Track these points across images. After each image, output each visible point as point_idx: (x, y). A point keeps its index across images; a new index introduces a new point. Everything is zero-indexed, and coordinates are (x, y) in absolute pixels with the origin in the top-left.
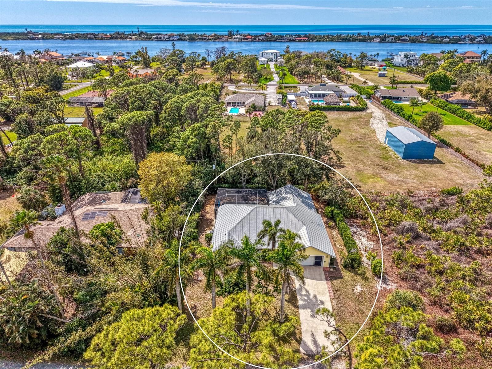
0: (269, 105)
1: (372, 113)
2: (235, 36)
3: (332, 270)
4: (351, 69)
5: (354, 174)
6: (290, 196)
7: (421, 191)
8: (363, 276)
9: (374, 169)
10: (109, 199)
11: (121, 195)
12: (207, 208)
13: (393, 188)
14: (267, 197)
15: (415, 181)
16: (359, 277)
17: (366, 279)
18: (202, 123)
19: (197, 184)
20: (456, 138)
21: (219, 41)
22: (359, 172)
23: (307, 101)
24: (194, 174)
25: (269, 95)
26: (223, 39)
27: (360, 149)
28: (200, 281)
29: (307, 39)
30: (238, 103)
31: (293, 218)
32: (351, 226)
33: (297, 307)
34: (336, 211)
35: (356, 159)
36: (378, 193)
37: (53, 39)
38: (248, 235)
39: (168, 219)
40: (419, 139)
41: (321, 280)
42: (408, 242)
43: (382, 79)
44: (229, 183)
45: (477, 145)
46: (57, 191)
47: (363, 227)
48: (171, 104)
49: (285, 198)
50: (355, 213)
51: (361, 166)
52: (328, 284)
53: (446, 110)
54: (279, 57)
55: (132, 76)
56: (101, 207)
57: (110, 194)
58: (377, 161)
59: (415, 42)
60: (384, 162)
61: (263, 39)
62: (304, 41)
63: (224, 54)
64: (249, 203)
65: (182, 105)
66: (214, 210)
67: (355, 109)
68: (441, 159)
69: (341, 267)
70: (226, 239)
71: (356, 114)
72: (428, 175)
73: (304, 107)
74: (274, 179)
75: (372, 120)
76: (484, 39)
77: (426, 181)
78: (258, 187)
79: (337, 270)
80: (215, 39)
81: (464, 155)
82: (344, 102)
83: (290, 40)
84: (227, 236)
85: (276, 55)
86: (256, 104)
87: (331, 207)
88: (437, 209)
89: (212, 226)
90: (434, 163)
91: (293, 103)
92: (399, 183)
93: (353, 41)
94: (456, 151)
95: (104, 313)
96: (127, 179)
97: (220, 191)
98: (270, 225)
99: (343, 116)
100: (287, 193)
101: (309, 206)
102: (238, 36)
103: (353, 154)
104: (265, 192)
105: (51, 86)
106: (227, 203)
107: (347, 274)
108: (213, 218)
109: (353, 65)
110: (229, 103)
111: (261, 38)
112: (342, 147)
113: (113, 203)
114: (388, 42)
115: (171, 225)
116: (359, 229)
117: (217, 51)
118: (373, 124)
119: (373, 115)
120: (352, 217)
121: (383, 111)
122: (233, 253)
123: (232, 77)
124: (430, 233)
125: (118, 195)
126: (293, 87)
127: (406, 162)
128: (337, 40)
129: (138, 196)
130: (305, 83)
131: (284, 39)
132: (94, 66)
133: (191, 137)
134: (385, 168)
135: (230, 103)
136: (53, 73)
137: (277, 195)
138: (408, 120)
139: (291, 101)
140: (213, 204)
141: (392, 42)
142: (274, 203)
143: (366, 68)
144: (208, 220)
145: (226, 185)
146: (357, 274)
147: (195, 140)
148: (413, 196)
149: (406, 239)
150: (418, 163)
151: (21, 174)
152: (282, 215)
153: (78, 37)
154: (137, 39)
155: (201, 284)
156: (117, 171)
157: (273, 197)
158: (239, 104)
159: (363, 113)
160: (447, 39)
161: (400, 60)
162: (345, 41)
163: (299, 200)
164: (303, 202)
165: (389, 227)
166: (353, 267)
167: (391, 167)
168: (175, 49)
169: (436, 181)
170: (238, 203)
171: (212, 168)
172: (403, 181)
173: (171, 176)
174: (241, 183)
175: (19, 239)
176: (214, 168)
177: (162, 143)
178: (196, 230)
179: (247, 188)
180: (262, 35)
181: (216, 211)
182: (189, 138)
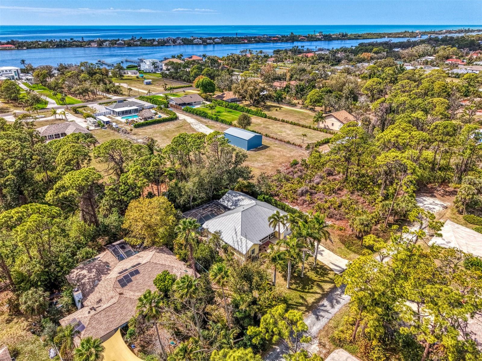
0: (88, 130)
1: (185, 120)
10: (107, 263)
23: (118, 119)
29: (13, 47)
30: (55, 135)
34: (266, 197)
40: (253, 135)
49: (238, 200)
59: (130, 46)
62: (10, 49)
67: (170, 119)
68: (265, 144)
75: (193, 126)
76: (182, 41)
85: (17, 72)
90: (265, 148)
91: (114, 124)
93: (69, 47)
100: (235, 196)
113: (115, 264)
114: (106, 46)
119: (188, 122)
124: (314, 189)
125: (107, 256)
128: (51, 47)
129: (128, 248)
135: (46, 137)
139: (107, 122)
142: (233, 207)
143: (125, 77)
150: (258, 151)
159: (180, 122)
160: (156, 42)
161: (147, 67)
162: (61, 47)
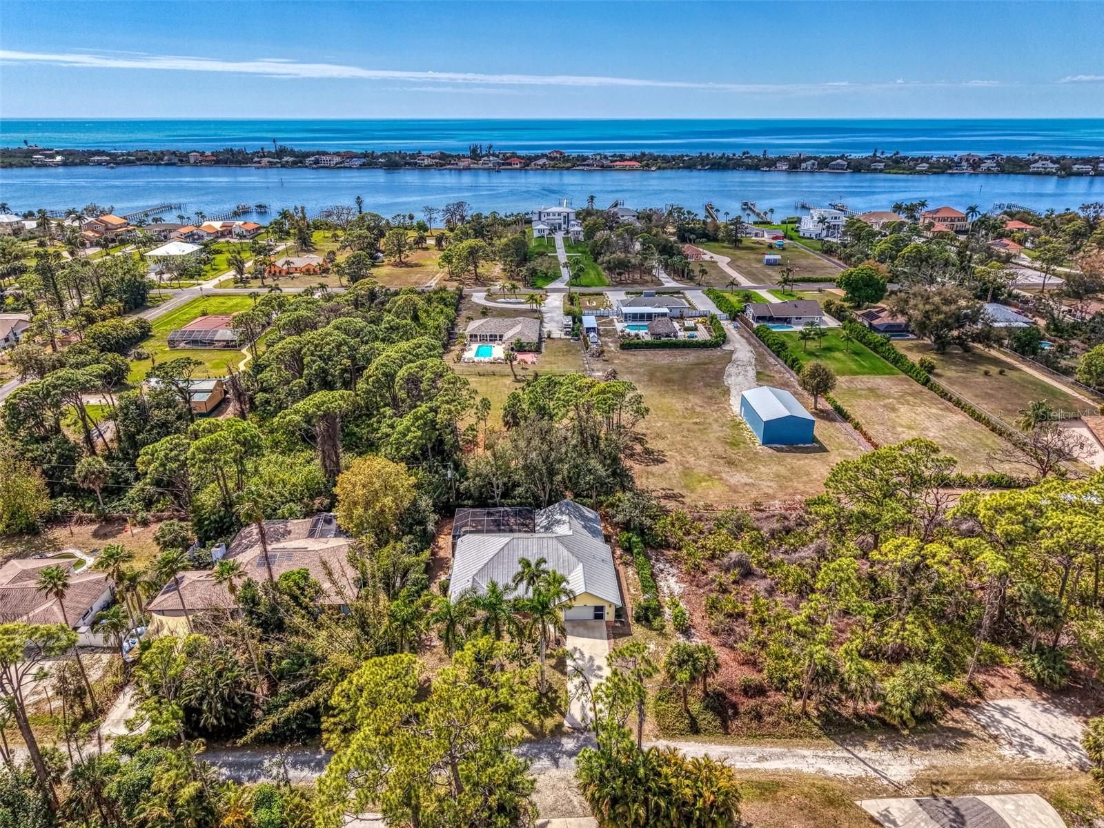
0: (549, 337)
1: (732, 352)
2: (486, 158)
3: (618, 624)
4: (716, 244)
5: (677, 475)
6: (565, 518)
7: (777, 502)
8: (661, 631)
9: (712, 463)
10: (289, 532)
11: (306, 524)
12: (440, 540)
13: (735, 497)
14: (533, 519)
15: (772, 484)
16: (654, 633)
17: (664, 635)
18: (428, 405)
19: (424, 504)
20: (864, 401)
21: (451, 170)
22: (687, 471)
23: (619, 326)
24: (418, 486)
25: (549, 315)
26: (460, 164)
27: (696, 427)
28: (434, 647)
29: (637, 164)
30: (491, 336)
31: (566, 553)
32: (657, 560)
33: (564, 674)
34: (634, 539)
35: (686, 446)
36: (708, 507)
37: (86, 164)
38: (495, 580)
39: (386, 562)
40: (786, 413)
41: (601, 638)
42: (735, 582)
43: (770, 272)
44: (473, 499)
45: (893, 415)
46: (206, 522)
47: (675, 561)
48: (377, 369)
49: (558, 522)
50: (666, 541)
51: (691, 460)
52: (609, 644)
53: (864, 344)
54: (573, 222)
55: (280, 272)
56: (280, 545)
57: (289, 524)
58: (720, 449)
59: (859, 171)
60: (732, 453)
61: (544, 164)
62: (632, 169)
63: (461, 216)
64: (504, 531)
65: (396, 372)
66: (450, 544)
67: (704, 345)
68: (825, 443)
69: (631, 620)
70: (469, 585)
71: (704, 354)
72: (795, 473)
73: (612, 342)
74: (544, 490)
75: (731, 369)
76: (998, 164)
77: (791, 483)
78: (520, 504)
79: (626, 625)
80: (442, 165)
81: (865, 435)
82: (687, 329)
83: (602, 166)
84: (470, 582)
85: (567, 218)
86: (524, 340)
87: (628, 532)
88: (788, 531)
89: (448, 568)
90: (815, 450)
91: (592, 334)
92: (747, 488)
93: (734, 168)
94: (855, 428)
95: (319, 683)
96: (312, 498)
97: (459, 514)
98: (528, 565)
99: (679, 360)
100: (562, 513)
101: (594, 533)
102: (491, 158)
103: (684, 437)
104: (530, 512)
105: (126, 302)
106: (471, 532)
107: (638, 630)
108: (450, 556)
109: (721, 235)
110: (473, 337)
111: (541, 162)
112: (667, 424)
113: (296, 539)
114: (805, 171)
115: (391, 569)
116: (668, 565)
117: (448, 210)
118: (730, 375)
119: (734, 357)
120: (661, 546)
121: (755, 347)
122: (477, 603)
123: (480, 270)
124: (766, 568)
125: (299, 525)
126: (597, 294)
127: (767, 450)
128: (700, 167)
129: (333, 527)
130: (620, 283)
131: (588, 165)
132: (201, 251)
133: (413, 429)
134: (731, 463)
135: (476, 336)
136: (128, 277)
137: (548, 517)
138: (792, 367)
139: (589, 330)
140: (449, 534)
141: (812, 172)
142: (542, 530)
143: (746, 243)
144: (442, 559)
145: (470, 502)
146: (652, 629)
147: (419, 433)
148: (762, 511)
149: (732, 578)
150: (787, 451)
151: (132, 493)
152: (550, 550)
153: (141, 160)
154: (272, 165)
155: (435, 650)
156: (294, 485)
157: (541, 520)
158: (493, 338)
159: (718, 352)
160: (925, 165)
161: (811, 226)
162: (718, 169)
163: (578, 524)
164: (585, 527)
165: (712, 561)
166: (647, 620)
167: (740, 460)
168: (364, 212)
169: (805, 483)
170: (489, 531)
171: (446, 475)
172: (753, 485)
173: (386, 495)
174: (492, 497)
175: (170, 599)
176: (449, 476)
177: (357, 426)
178: (425, 576)
179: (502, 505)
180: (544, 156)
181: (454, 545)
182: (409, 430)
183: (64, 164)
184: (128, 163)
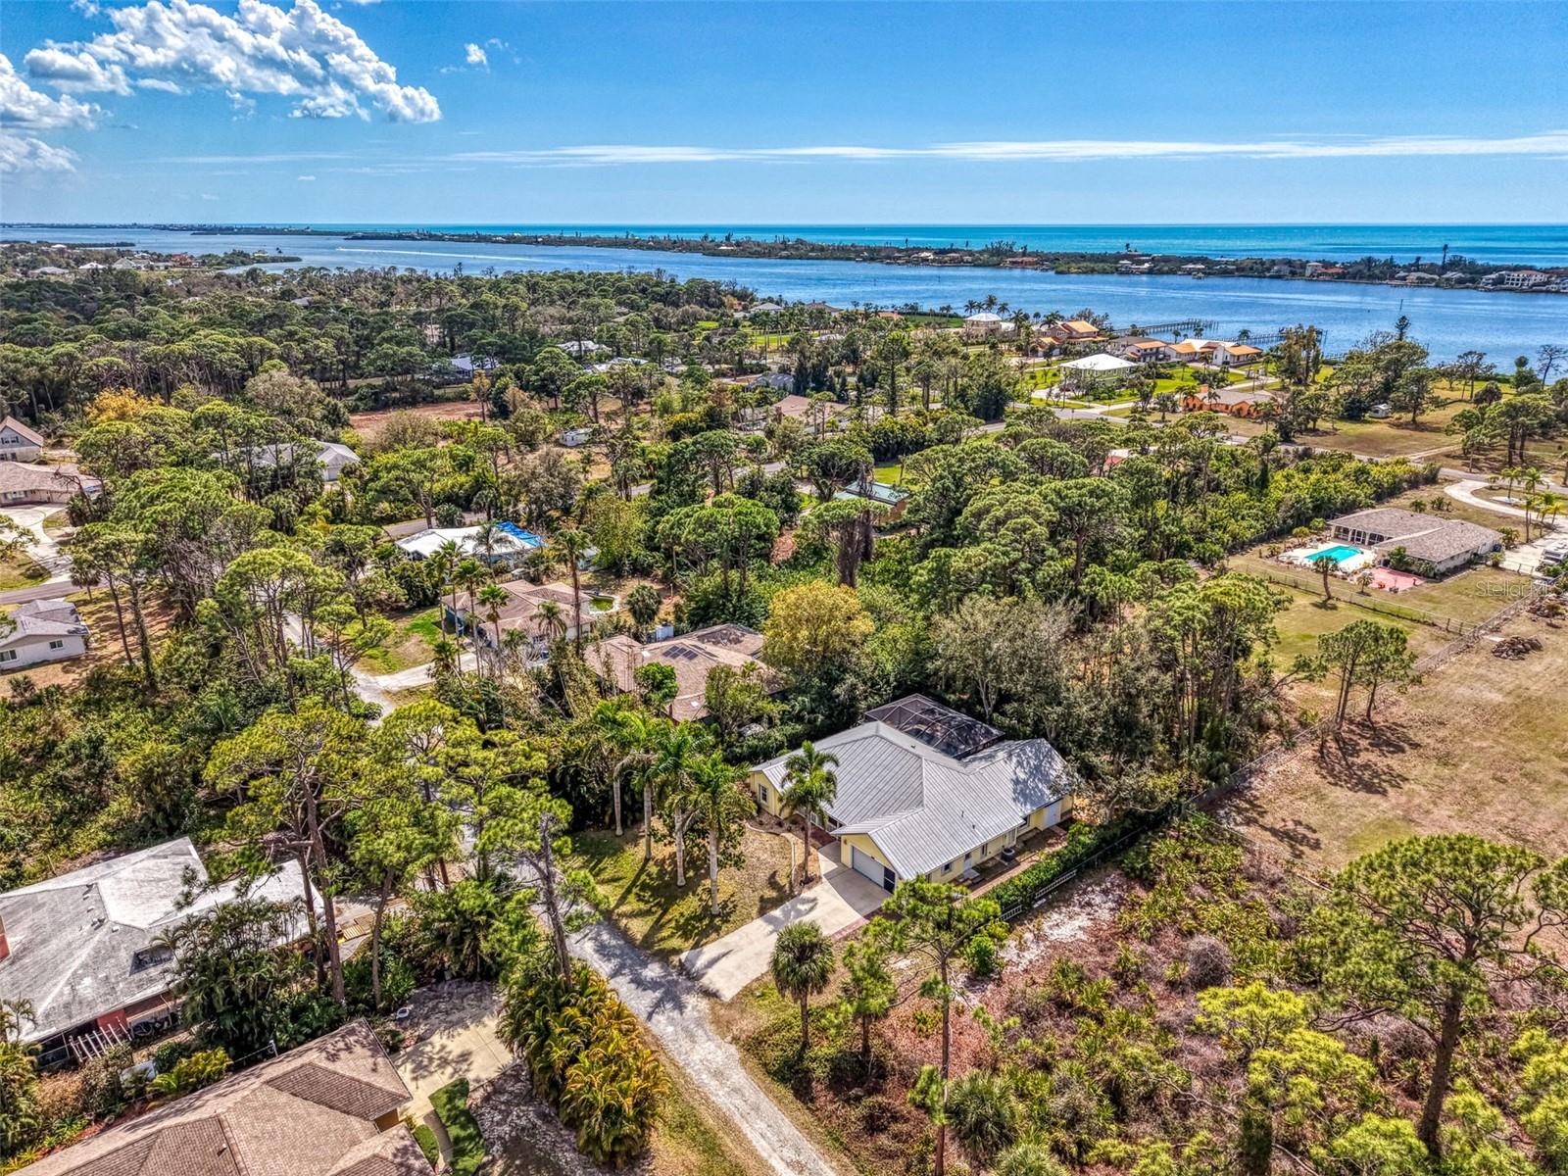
0: (1496, 564)
30: (1373, 536)
32: (1106, 891)
33: (762, 913)
34: (1084, 837)
47: (1129, 906)
52: (857, 922)
55: (1200, 408)
86: (1412, 552)
120: (1140, 878)
132: (1135, 370)
135: (1347, 531)
153: (1243, 270)
154: (1421, 284)
158: (1375, 541)
165: (1184, 937)
183: (1150, 272)
184: (1225, 273)
